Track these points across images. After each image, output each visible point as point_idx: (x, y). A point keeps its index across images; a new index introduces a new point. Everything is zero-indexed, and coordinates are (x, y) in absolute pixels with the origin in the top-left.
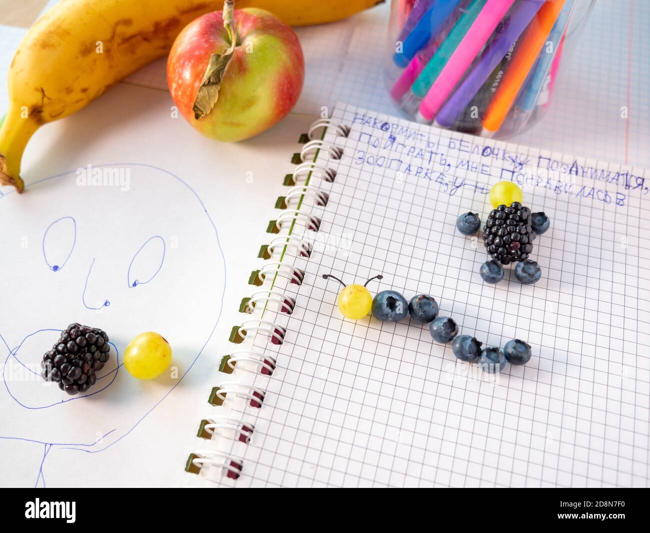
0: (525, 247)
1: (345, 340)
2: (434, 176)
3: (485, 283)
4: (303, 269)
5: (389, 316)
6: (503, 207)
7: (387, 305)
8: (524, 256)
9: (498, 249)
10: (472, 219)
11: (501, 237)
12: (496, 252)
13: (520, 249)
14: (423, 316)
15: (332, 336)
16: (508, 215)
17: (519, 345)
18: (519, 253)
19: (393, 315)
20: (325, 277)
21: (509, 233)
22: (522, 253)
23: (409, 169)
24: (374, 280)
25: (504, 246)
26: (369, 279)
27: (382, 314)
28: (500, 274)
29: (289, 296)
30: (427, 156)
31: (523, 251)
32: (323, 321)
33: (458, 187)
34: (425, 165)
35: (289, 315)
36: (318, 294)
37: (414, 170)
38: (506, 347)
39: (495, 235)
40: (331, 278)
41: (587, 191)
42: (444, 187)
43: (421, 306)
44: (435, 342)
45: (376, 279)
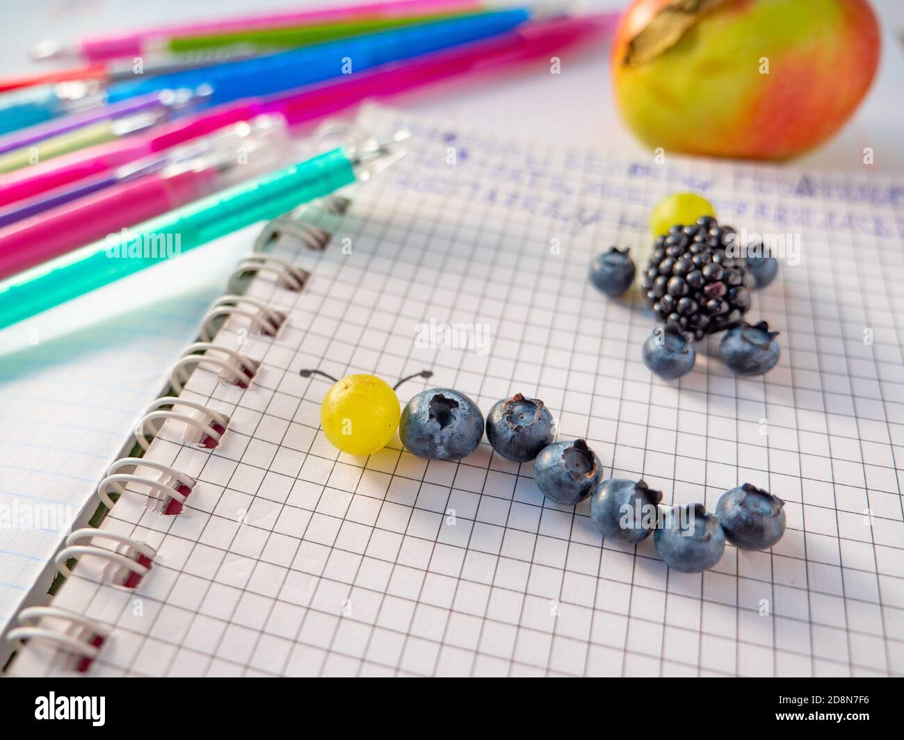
0: (737, 292)
1: (335, 503)
2: (542, 206)
3: (657, 380)
4: (256, 357)
5: (437, 440)
6: (680, 228)
7: (431, 416)
8: (736, 315)
9: (677, 305)
10: (617, 259)
11: (683, 275)
12: (674, 310)
13: (727, 298)
14: (517, 440)
15: (305, 495)
16: (691, 239)
17: (753, 499)
18: (725, 307)
19: (446, 440)
20: (305, 373)
21: (700, 267)
22: (732, 307)
23: (492, 196)
24: (414, 379)
25: (690, 295)
26: (404, 377)
27: (419, 436)
28: (687, 353)
29: (219, 409)
30: (527, 179)
31: (733, 302)
32: (289, 462)
33: (585, 223)
34: (524, 190)
35: (210, 450)
36: (282, 406)
37: (501, 198)
38: (721, 506)
39: (669, 274)
40: (317, 376)
41: (839, 219)
42: (560, 223)
43: (510, 416)
44: (548, 504)
45: (419, 379)
